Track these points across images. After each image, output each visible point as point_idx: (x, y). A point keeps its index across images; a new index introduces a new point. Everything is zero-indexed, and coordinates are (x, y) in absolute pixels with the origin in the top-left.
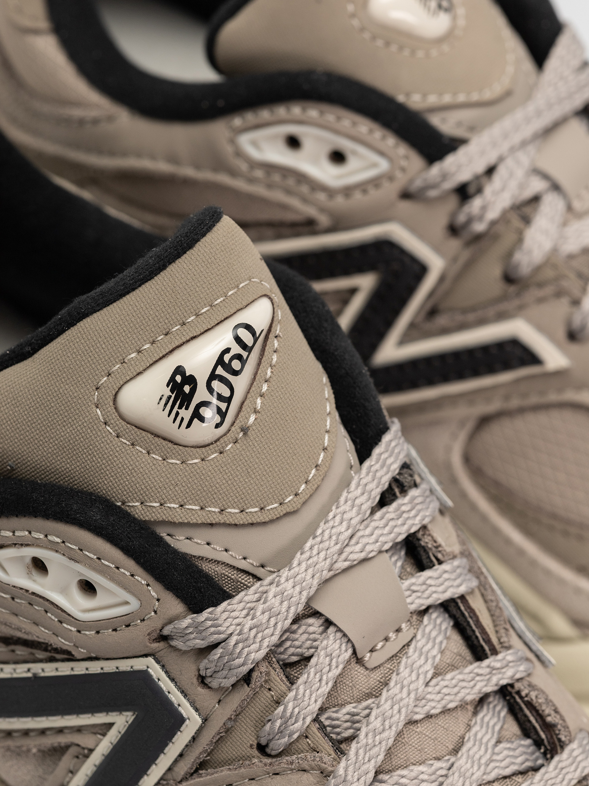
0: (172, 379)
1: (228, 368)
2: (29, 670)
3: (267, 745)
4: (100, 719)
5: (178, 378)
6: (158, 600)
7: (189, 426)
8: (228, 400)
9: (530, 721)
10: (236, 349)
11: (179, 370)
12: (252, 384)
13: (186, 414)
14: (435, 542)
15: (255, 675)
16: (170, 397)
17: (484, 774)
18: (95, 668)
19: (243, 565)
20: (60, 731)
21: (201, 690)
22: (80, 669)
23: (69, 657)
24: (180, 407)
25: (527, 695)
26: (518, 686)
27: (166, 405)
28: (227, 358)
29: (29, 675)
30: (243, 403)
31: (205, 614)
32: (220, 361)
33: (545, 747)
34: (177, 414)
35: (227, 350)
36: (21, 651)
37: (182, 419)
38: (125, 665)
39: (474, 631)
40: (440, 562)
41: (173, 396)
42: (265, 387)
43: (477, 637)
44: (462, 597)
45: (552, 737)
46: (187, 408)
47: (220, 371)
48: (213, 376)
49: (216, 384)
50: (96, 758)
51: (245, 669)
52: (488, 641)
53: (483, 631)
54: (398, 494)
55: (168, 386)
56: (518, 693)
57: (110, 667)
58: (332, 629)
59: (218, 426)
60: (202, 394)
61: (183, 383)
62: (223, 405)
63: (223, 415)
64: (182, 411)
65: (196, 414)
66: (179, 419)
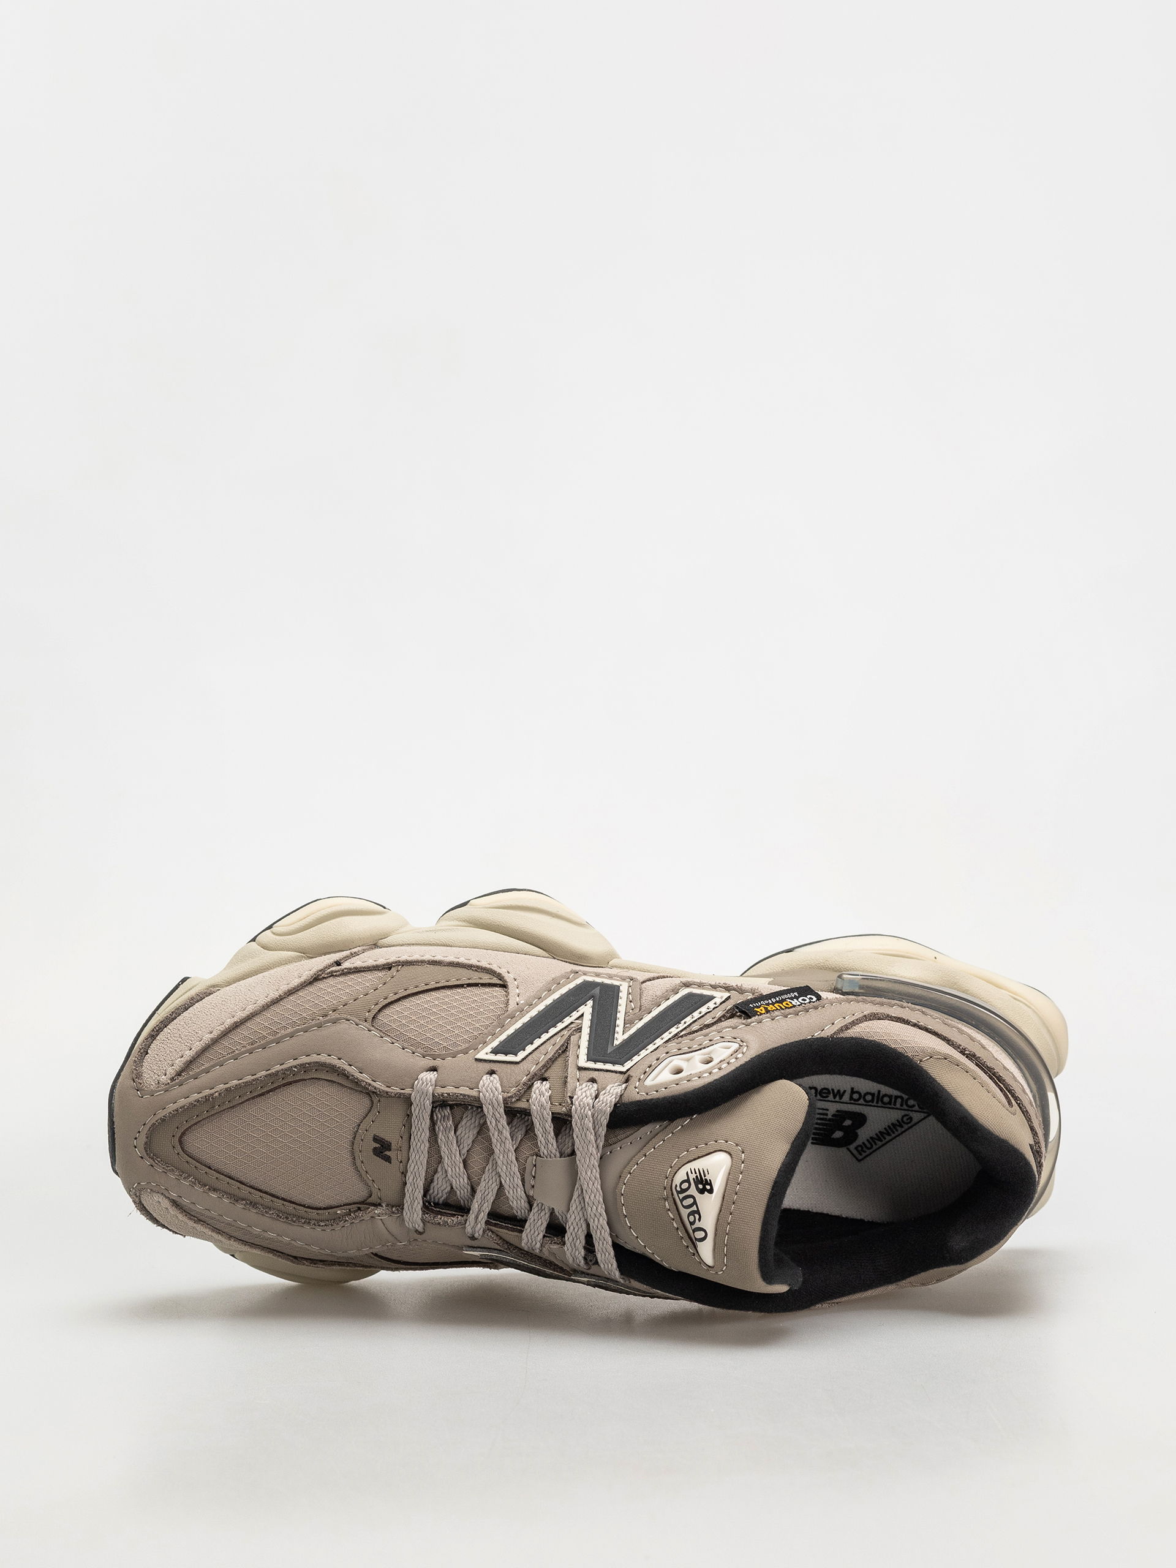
0: (711, 1184)
1: (694, 1213)
4: (631, 1032)
5: (708, 1187)
6: (638, 1093)
7: (687, 1173)
8: (682, 1199)
10: (697, 1225)
11: (711, 1191)
13: (692, 1176)
16: (705, 1177)
20: (649, 1012)
21: (590, 1076)
23: (669, 1041)
24: (697, 1176)
26: (464, 1217)
27: (704, 1171)
28: (697, 1216)
30: (675, 1204)
32: (698, 1212)
33: (432, 1206)
34: (696, 1173)
35: (701, 1221)
37: (692, 1173)
39: (505, 1223)
41: (704, 1178)
42: (676, 1226)
43: (502, 1222)
44: (521, 1232)
45: (432, 1212)
46: (694, 1179)
47: (694, 1208)
48: (695, 1203)
53: (501, 1227)
54: (586, 1245)
55: (710, 1180)
56: (461, 1215)
59: (676, 1186)
60: (693, 1191)
61: (704, 1188)
62: (681, 1196)
63: (679, 1193)
64: (694, 1176)
65: (688, 1181)
66: (693, 1172)
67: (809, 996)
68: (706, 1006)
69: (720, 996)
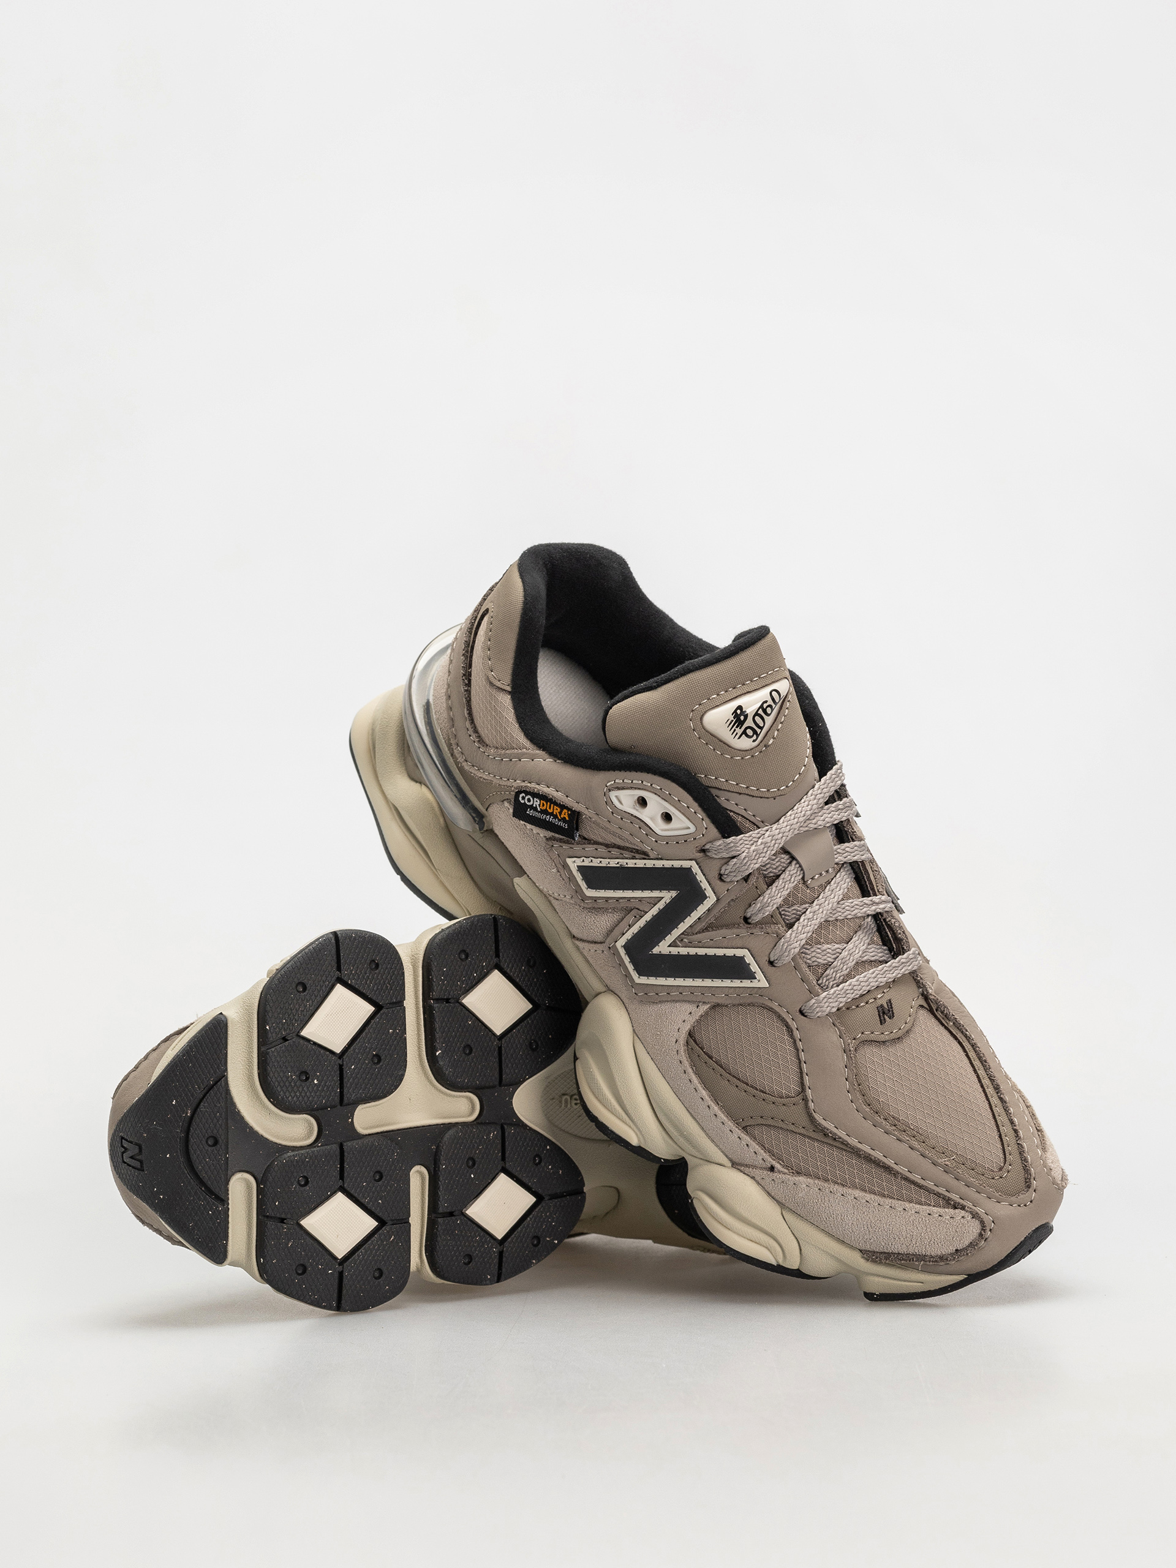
0: (735, 711)
1: (765, 711)
2: (618, 863)
3: (750, 918)
4: (656, 894)
5: (739, 712)
6: (706, 828)
7: (739, 738)
8: (761, 728)
9: (888, 936)
10: (770, 702)
11: (740, 707)
12: (774, 723)
13: (739, 731)
14: (853, 829)
15: (751, 877)
16: (732, 721)
17: (860, 957)
18: (659, 864)
19: (752, 819)
20: (629, 899)
21: (719, 882)
22: (649, 864)
23: (645, 855)
24: (737, 727)
25: (890, 921)
26: (885, 915)
27: (730, 724)
28: (765, 705)
29: (618, 865)
30: (768, 732)
31: (731, 839)
32: (761, 707)
33: (894, 951)
34: (735, 730)
35: (766, 702)
36: (615, 852)
37: (737, 733)
38: (677, 864)
39: (866, 882)
40: (853, 840)
41: (734, 720)
42: (780, 726)
43: (867, 886)
44: (862, 862)
45: (899, 947)
46: (740, 728)
47: (760, 712)
48: (757, 714)
49: (757, 719)
50: (648, 917)
51: (747, 873)
52: (873, 889)
53: (871, 883)
54: (837, 800)
55: (732, 714)
56: (885, 920)
57: (668, 864)
58: (794, 862)
59: (754, 741)
60: (749, 722)
61: (741, 715)
62: (758, 731)
63: (758, 735)
64: (738, 729)
65: (744, 733)
66: (735, 733)
67: (522, 802)
68: (591, 864)
69: (573, 864)
